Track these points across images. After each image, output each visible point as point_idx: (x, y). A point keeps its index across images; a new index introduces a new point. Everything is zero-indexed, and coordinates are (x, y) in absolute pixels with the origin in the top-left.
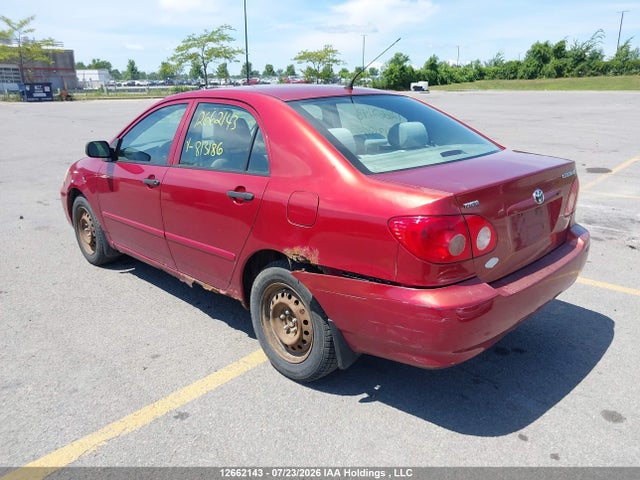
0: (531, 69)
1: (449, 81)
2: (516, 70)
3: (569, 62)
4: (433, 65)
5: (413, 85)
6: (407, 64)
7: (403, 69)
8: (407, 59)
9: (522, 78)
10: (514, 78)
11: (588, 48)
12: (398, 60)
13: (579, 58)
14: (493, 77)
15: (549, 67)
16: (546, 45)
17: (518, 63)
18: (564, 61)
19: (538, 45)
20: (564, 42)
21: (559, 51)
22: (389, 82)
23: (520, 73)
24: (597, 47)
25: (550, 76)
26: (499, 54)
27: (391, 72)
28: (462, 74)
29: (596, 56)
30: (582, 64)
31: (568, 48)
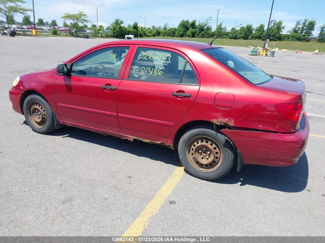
0: (181, 32)
1: (143, 35)
2: (175, 32)
3: (197, 30)
4: (135, 27)
5: (126, 36)
6: (122, 25)
7: (120, 27)
8: (122, 23)
9: (177, 36)
10: (174, 36)
11: (205, 25)
12: (117, 23)
13: (202, 29)
14: (164, 35)
15: (189, 32)
16: (187, 22)
17: (175, 29)
18: (196, 30)
19: (183, 21)
20: (195, 21)
21: (193, 25)
22: (114, 33)
23: (177, 34)
24: (209, 25)
25: (189, 36)
26: (166, 24)
27: (115, 29)
28: (150, 32)
29: (209, 29)
30: (203, 32)
31: (197, 24)
